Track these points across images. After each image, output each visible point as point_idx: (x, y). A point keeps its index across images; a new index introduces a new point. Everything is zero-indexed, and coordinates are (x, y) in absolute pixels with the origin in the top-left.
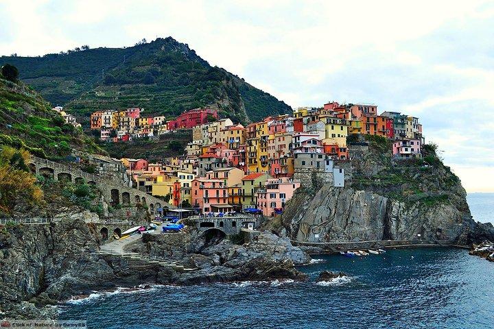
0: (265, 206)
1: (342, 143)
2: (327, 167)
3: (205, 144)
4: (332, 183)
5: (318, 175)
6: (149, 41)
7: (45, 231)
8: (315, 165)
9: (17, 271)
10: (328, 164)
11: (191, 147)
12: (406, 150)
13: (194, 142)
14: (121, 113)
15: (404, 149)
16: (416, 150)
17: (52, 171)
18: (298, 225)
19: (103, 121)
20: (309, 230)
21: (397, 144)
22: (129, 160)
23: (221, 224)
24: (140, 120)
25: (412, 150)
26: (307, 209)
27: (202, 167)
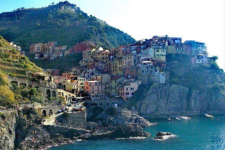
0: (123, 94)
1: (163, 59)
2: (155, 73)
3: (89, 60)
4: (159, 81)
5: (151, 78)
6: (55, 4)
7: (16, 115)
8: (149, 72)
9: (4, 138)
10: (156, 71)
11: (82, 62)
12: (199, 61)
13: (83, 59)
14: (45, 44)
15: (198, 60)
16: (205, 61)
17: (16, 82)
18: (141, 104)
19: (36, 49)
20: (147, 107)
21: (194, 58)
22: (51, 69)
23: (101, 104)
24: (55, 48)
25: (203, 61)
26: (145, 96)
27: (88, 73)
